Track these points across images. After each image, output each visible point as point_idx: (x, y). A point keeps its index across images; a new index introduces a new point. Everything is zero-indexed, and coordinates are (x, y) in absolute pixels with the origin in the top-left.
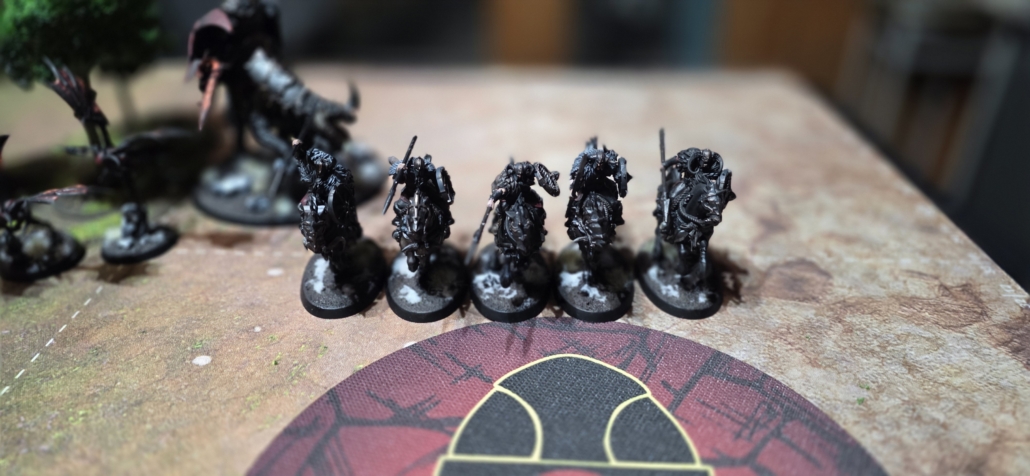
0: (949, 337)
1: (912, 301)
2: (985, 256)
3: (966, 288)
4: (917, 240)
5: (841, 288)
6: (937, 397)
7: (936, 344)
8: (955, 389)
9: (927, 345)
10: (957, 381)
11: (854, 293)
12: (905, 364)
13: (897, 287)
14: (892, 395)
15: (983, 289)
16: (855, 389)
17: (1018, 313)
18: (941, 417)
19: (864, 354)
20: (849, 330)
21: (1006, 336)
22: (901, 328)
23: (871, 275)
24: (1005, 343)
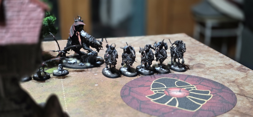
0: (228, 70)
1: (221, 67)
2: (233, 60)
3: (230, 64)
4: (220, 59)
5: (207, 66)
6: (227, 76)
7: (225, 71)
8: (229, 75)
9: (224, 71)
10: (230, 74)
11: (210, 67)
12: (221, 73)
13: (218, 65)
14: (219, 77)
15: (233, 64)
16: (213, 77)
17: (239, 66)
18: (228, 78)
19: (214, 73)
20: (210, 71)
21: (237, 69)
22: (220, 70)
23: (213, 64)
24: (237, 70)
